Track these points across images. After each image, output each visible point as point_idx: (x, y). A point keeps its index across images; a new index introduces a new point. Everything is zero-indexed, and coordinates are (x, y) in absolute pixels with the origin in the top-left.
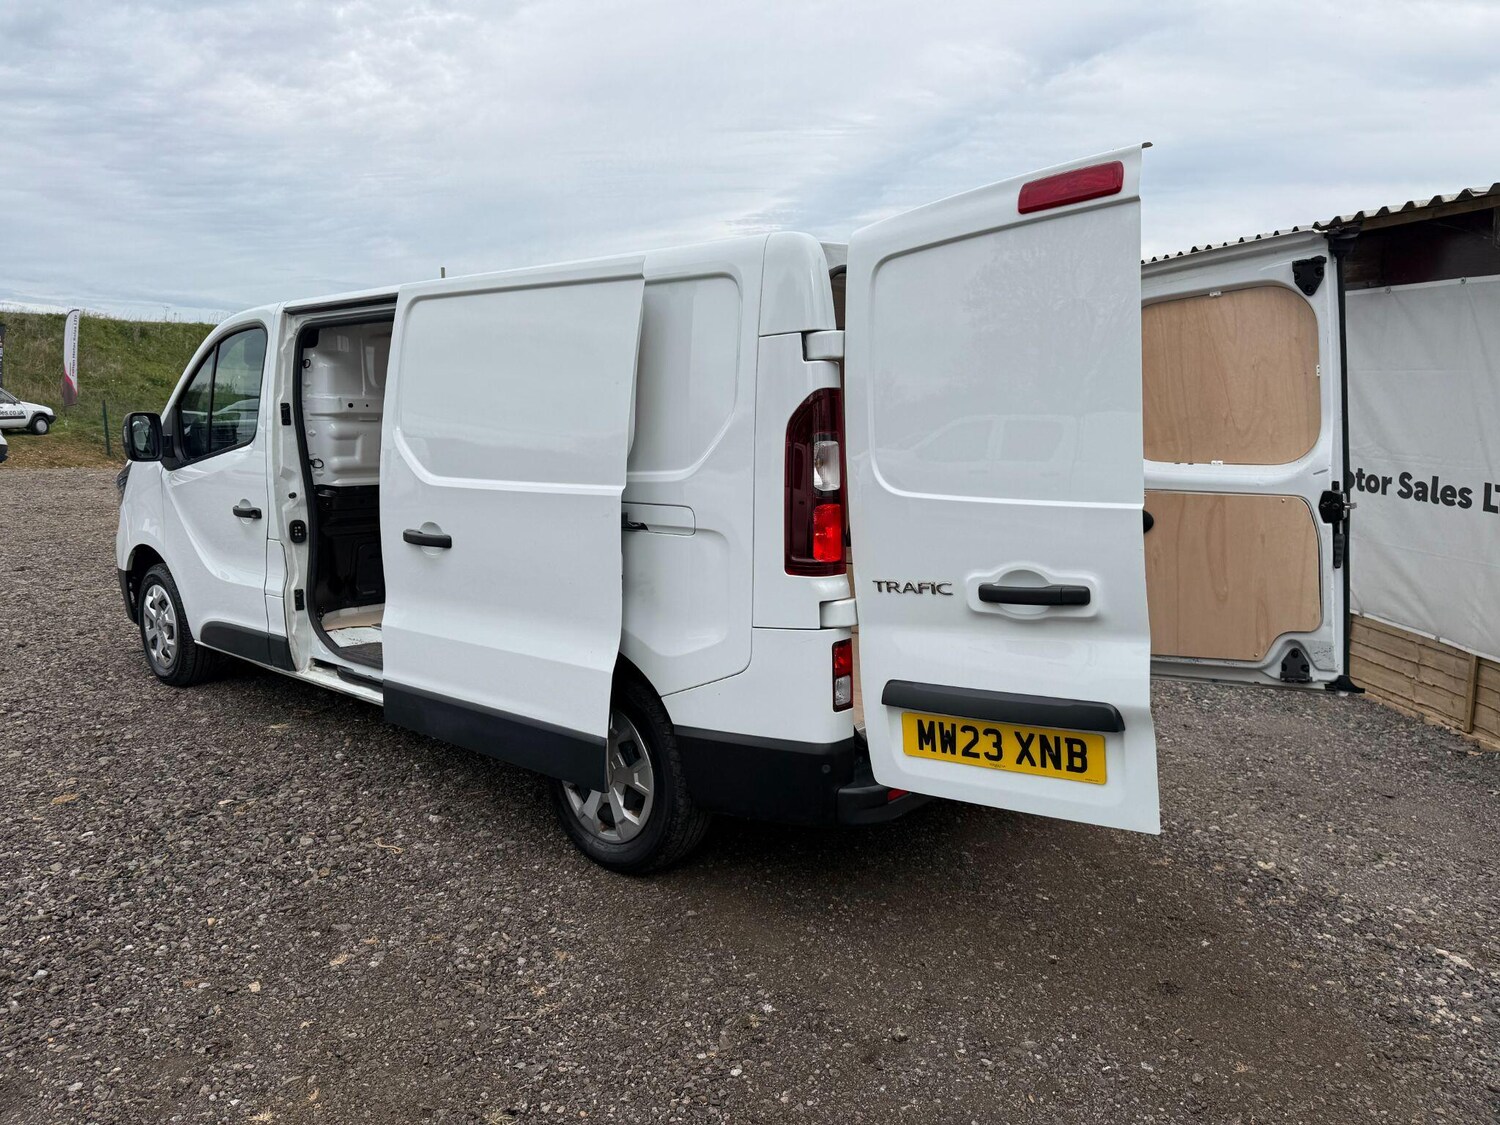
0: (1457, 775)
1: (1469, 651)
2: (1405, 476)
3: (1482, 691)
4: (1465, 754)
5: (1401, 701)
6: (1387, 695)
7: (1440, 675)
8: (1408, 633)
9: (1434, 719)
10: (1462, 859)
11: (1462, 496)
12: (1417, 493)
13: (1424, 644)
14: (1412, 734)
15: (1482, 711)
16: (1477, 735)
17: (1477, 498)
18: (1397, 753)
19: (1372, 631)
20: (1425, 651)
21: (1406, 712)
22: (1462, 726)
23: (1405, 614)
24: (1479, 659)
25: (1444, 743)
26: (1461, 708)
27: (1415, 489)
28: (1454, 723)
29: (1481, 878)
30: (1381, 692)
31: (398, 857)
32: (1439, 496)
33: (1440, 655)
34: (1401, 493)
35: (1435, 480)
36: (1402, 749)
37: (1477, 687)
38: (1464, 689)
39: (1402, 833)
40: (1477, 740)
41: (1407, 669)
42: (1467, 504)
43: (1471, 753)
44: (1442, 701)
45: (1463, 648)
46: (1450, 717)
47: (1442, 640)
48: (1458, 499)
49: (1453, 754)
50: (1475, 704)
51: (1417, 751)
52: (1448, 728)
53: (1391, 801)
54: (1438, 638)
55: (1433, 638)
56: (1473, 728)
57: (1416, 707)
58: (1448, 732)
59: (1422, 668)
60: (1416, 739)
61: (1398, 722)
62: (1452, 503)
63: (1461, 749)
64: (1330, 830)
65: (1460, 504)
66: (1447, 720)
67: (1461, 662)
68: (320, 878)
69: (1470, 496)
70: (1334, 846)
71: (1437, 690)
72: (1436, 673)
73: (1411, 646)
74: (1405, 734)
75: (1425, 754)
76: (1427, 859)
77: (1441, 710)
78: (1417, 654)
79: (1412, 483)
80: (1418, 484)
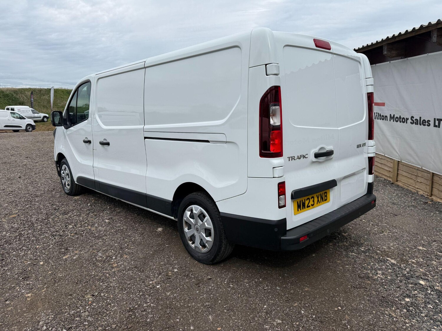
0: (422, 209)
1: (430, 171)
2: (412, 117)
3: (434, 183)
4: (427, 203)
5: (412, 187)
6: (408, 186)
7: (423, 179)
8: (414, 166)
9: (421, 193)
10: (411, 233)
11: (428, 123)
12: (416, 122)
13: (418, 169)
14: (412, 197)
15: (434, 189)
16: (433, 197)
17: (432, 123)
18: (405, 202)
19: (404, 166)
20: (419, 172)
21: (413, 191)
22: (428, 195)
23: (413, 161)
24: (433, 173)
25: (421, 200)
26: (428, 188)
27: (415, 121)
28: (426, 194)
29: (414, 238)
30: (407, 185)
31: (93, 231)
32: (421, 123)
33: (422, 173)
34: (411, 123)
35: (420, 118)
36: (407, 202)
37: (432, 182)
38: (429, 183)
39: (394, 225)
40: (432, 199)
41: (413, 177)
42: (429, 125)
43: (429, 202)
44: (423, 187)
45: (428, 170)
46: (426, 192)
47: (423, 168)
48: (427, 124)
49: (423, 203)
50: (432, 187)
51: (412, 202)
52: (424, 195)
53: (396, 216)
54: (422, 167)
55: (420, 167)
56: (432, 195)
57: (416, 189)
58: (424, 196)
59: (418, 177)
60: (413, 198)
61: (410, 193)
62: (425, 125)
63: (426, 201)
64: (371, 224)
65: (427, 125)
66: (425, 193)
67: (428, 174)
68: (71, 236)
69: (430, 123)
70: (370, 229)
71: (422, 183)
72: (422, 178)
73: (415, 170)
74: (410, 197)
75: (414, 203)
76: (399, 233)
77: (423, 189)
78: (416, 172)
79: (414, 119)
80: (416, 120)
